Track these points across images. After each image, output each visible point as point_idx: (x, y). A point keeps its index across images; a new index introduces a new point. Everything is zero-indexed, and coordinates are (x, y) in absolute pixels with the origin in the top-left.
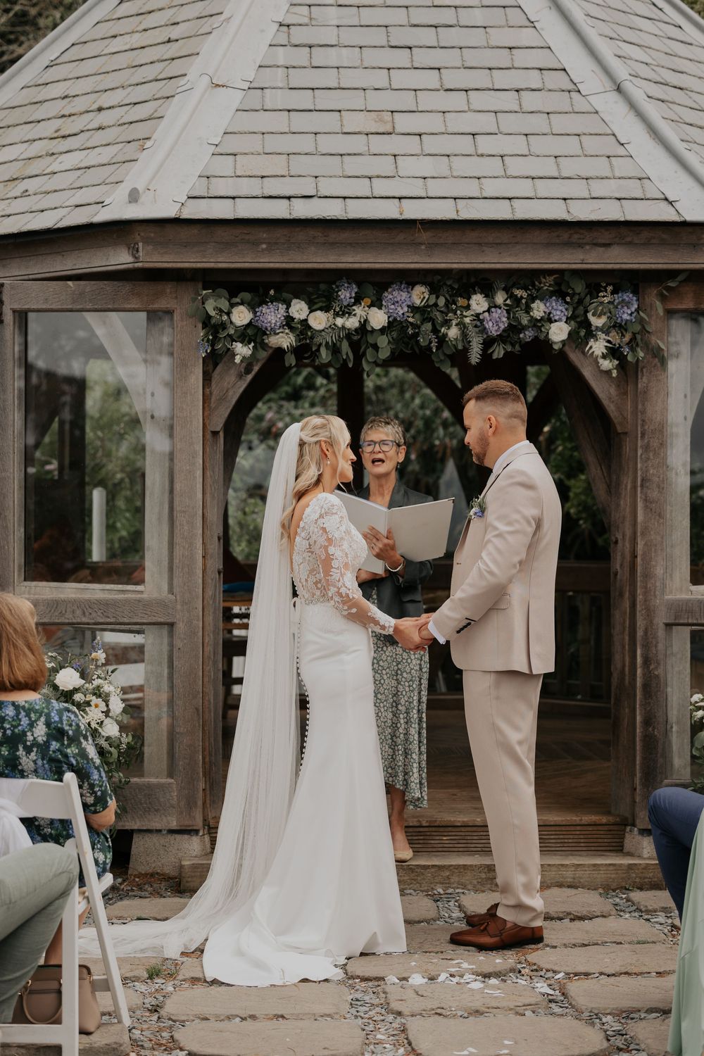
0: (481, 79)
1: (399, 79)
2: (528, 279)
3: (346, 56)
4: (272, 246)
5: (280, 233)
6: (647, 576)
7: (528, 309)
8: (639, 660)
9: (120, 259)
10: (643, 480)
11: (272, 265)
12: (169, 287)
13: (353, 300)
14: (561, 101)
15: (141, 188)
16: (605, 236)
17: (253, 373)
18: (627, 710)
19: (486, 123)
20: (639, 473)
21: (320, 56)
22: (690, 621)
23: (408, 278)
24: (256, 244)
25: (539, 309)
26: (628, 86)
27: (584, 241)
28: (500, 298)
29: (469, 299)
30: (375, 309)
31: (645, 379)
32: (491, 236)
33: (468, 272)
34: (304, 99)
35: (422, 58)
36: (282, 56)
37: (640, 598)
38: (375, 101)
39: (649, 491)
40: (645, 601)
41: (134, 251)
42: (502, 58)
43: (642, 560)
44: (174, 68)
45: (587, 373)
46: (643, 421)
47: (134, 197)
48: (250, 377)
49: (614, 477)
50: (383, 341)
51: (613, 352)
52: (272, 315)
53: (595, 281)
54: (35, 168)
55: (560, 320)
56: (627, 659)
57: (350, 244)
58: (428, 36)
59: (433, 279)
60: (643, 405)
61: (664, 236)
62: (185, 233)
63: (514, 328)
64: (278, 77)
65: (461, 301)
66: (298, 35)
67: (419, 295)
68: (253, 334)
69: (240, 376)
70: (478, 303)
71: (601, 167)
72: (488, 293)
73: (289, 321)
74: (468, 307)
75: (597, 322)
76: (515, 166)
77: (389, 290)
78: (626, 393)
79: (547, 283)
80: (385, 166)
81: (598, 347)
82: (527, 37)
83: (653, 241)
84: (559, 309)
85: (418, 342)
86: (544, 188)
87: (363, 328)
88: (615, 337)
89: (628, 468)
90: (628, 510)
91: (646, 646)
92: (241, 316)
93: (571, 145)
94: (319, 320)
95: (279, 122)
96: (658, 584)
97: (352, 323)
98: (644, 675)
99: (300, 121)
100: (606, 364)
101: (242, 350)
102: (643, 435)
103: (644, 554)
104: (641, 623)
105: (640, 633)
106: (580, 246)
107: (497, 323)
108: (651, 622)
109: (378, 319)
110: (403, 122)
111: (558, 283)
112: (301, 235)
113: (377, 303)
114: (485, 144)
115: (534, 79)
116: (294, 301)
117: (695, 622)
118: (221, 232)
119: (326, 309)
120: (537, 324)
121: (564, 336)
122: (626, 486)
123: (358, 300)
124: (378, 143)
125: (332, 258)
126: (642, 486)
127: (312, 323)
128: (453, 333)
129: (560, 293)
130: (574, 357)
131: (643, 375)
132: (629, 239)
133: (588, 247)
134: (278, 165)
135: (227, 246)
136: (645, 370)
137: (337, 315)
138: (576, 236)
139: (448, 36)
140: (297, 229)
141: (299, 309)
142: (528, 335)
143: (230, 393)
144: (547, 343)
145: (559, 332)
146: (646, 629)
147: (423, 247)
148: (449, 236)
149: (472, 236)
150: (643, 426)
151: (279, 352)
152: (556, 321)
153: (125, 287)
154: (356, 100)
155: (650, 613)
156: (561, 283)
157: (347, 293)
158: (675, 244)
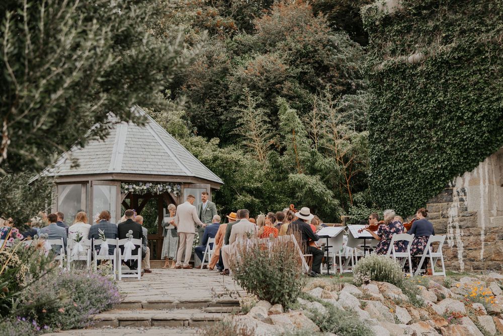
0: (155, 154)
1: (145, 153)
2: (165, 183)
3: (136, 149)
4: (132, 177)
5: (134, 175)
7: (165, 187)
9: (110, 178)
11: (132, 180)
12: (116, 182)
14: (167, 158)
15: (114, 167)
16: (177, 177)
19: (158, 160)
21: (132, 149)
23: (149, 182)
24: (130, 177)
25: (167, 187)
26: (177, 155)
27: (173, 178)
28: (162, 185)
31: (181, 197)
32: (162, 177)
33: (157, 182)
34: (132, 156)
35: (147, 150)
36: (127, 149)
38: (142, 156)
41: (113, 177)
42: (158, 151)
44: (109, 149)
45: (173, 196)
47: (114, 169)
48: (126, 196)
50: (146, 191)
51: (177, 194)
52: (131, 187)
53: (175, 183)
54: (88, 163)
57: (142, 177)
58: (146, 147)
59: (153, 182)
62: (121, 174)
63: (163, 190)
64: (127, 152)
66: (129, 146)
67: (151, 184)
68: (128, 189)
70: (159, 186)
71: (175, 168)
72: (160, 184)
73: (133, 188)
74: (157, 186)
75: (175, 189)
76: (164, 167)
77: (147, 184)
78: (178, 199)
79: (168, 184)
80: (146, 166)
81: (175, 192)
82: (160, 147)
83: (183, 178)
84: (170, 187)
85: (150, 191)
86: (169, 170)
87: (143, 189)
88: (177, 192)
92: (126, 187)
93: (170, 164)
94: (137, 188)
95: (129, 159)
97: (142, 188)
99: (133, 159)
100: (175, 195)
101: (126, 192)
107: (161, 189)
109: (145, 188)
110: (147, 160)
112: (136, 175)
113: (145, 185)
114: (159, 164)
115: (163, 154)
118: (125, 175)
119: (138, 186)
120: (166, 189)
124: (144, 163)
125: (140, 179)
128: (155, 190)
129: (169, 185)
130: (171, 194)
134: (131, 166)
135: (126, 176)
137: (140, 187)
139: (150, 147)
141: (134, 186)
142: (165, 191)
144: (168, 192)
145: (169, 190)
147: (152, 178)
148: (156, 176)
149: (159, 176)
151: (130, 192)
153: (110, 182)
154: (139, 156)
156: (170, 183)
157: (141, 184)
158: (186, 179)
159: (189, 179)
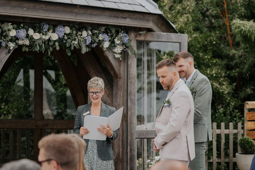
6: (131, 123)
7: (97, 37)
8: (129, 150)
10: (130, 93)
11: (28, 16)
13: (47, 30)
16: (126, 15)
17: (11, 53)
18: (121, 166)
20: (129, 91)
22: (143, 137)
23: (65, 23)
24: (23, 8)
25: (101, 37)
27: (119, 16)
28: (90, 32)
29: (82, 32)
30: (53, 33)
31: (130, 61)
32: (95, 12)
37: (129, 130)
39: (131, 96)
40: (131, 131)
43: (130, 118)
45: (110, 58)
46: (130, 74)
48: (9, 54)
49: (114, 92)
50: (57, 44)
51: (121, 52)
52: (22, 33)
53: (119, 29)
55: (107, 41)
56: (121, 150)
57: (52, 11)
60: (130, 69)
61: (141, 17)
63: (92, 43)
65: (80, 33)
67: (67, 30)
68: (15, 39)
69: (6, 54)
70: (85, 33)
72: (87, 30)
73: (27, 36)
74: (81, 35)
75: (117, 41)
77: (58, 27)
78: (120, 65)
79: (103, 29)
83: (138, 18)
84: (106, 37)
85: (66, 45)
87: (49, 40)
88: (122, 48)
89: (121, 89)
90: (121, 102)
91: (131, 145)
92: (13, 33)
94: (37, 36)
96: (134, 126)
97: (47, 38)
98: (130, 154)
100: (118, 56)
101: (12, 45)
102: (130, 78)
103: (130, 116)
104: (129, 138)
105: (129, 141)
106: (118, 18)
107: (88, 40)
108: (132, 138)
109: (55, 37)
111: (106, 29)
113: (54, 32)
116: (30, 29)
117: (144, 137)
119: (39, 32)
120: (100, 42)
121: (107, 46)
122: (120, 95)
123: (49, 30)
125: (47, 15)
126: (129, 95)
127: (34, 37)
128: (76, 43)
129: (106, 32)
131: (130, 60)
132: (131, 17)
133: (120, 18)
136: (130, 58)
137: (43, 34)
138: (118, 15)
140: (38, 4)
141: (31, 32)
142: (95, 45)
143: (3, 60)
146: (131, 140)
147: (74, 14)
150: (130, 76)
152: (105, 41)
155: (132, 135)
156: (107, 29)
157: (46, 27)
158: (143, 20)
159: (148, 21)
